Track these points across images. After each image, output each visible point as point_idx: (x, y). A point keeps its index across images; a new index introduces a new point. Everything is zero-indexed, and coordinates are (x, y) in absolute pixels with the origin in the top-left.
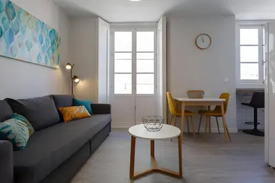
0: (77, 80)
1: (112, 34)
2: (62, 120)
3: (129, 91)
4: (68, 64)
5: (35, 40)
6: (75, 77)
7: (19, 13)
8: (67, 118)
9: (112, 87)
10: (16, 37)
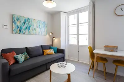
0: (54, 39)
1: (68, 17)
2: (43, 54)
3: (75, 43)
4: (51, 33)
5: (37, 27)
6: (54, 37)
7: (32, 20)
8: (45, 54)
9: (68, 41)
10: (31, 28)
